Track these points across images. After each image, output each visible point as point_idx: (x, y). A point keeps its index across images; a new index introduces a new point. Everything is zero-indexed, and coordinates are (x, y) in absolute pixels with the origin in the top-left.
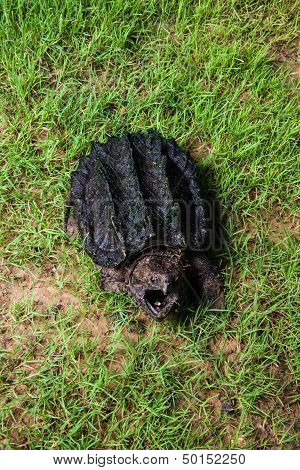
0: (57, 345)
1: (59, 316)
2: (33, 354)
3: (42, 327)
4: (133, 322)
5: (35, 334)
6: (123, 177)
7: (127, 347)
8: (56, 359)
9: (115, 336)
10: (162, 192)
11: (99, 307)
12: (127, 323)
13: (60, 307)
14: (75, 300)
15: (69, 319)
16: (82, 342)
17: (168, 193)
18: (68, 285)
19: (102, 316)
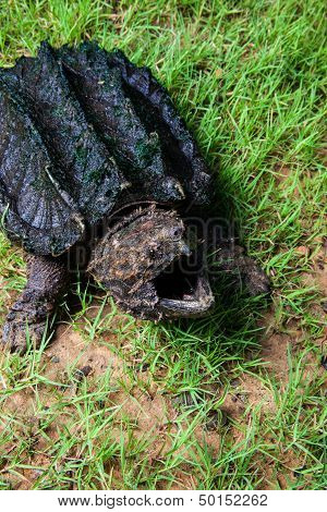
0: (74, 438)
1: (84, 387)
2: (31, 452)
3: (52, 402)
4: (213, 413)
5: (39, 413)
6: (54, 108)
7: (200, 458)
8: (70, 466)
9: (180, 436)
10: (123, 122)
11: (156, 378)
12: (204, 414)
13: (87, 371)
14: (115, 361)
15: (100, 395)
16: (121, 439)
17: (135, 121)
18: (105, 334)
19: (159, 396)
